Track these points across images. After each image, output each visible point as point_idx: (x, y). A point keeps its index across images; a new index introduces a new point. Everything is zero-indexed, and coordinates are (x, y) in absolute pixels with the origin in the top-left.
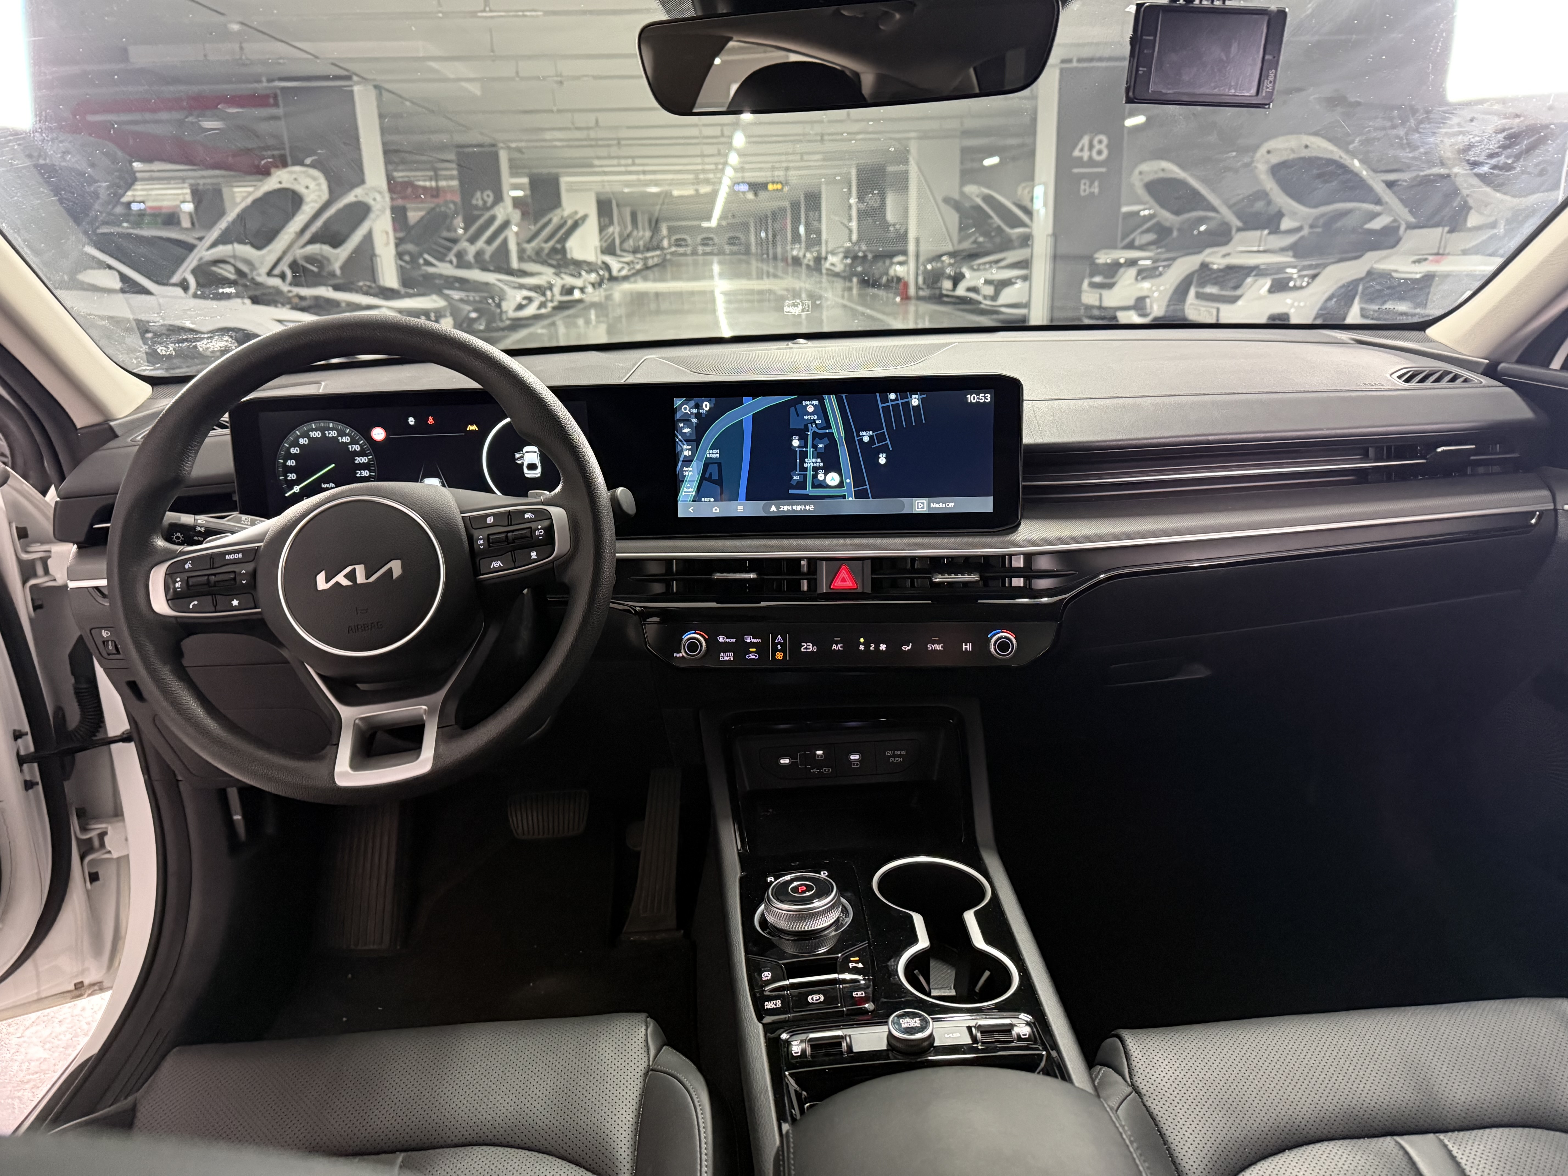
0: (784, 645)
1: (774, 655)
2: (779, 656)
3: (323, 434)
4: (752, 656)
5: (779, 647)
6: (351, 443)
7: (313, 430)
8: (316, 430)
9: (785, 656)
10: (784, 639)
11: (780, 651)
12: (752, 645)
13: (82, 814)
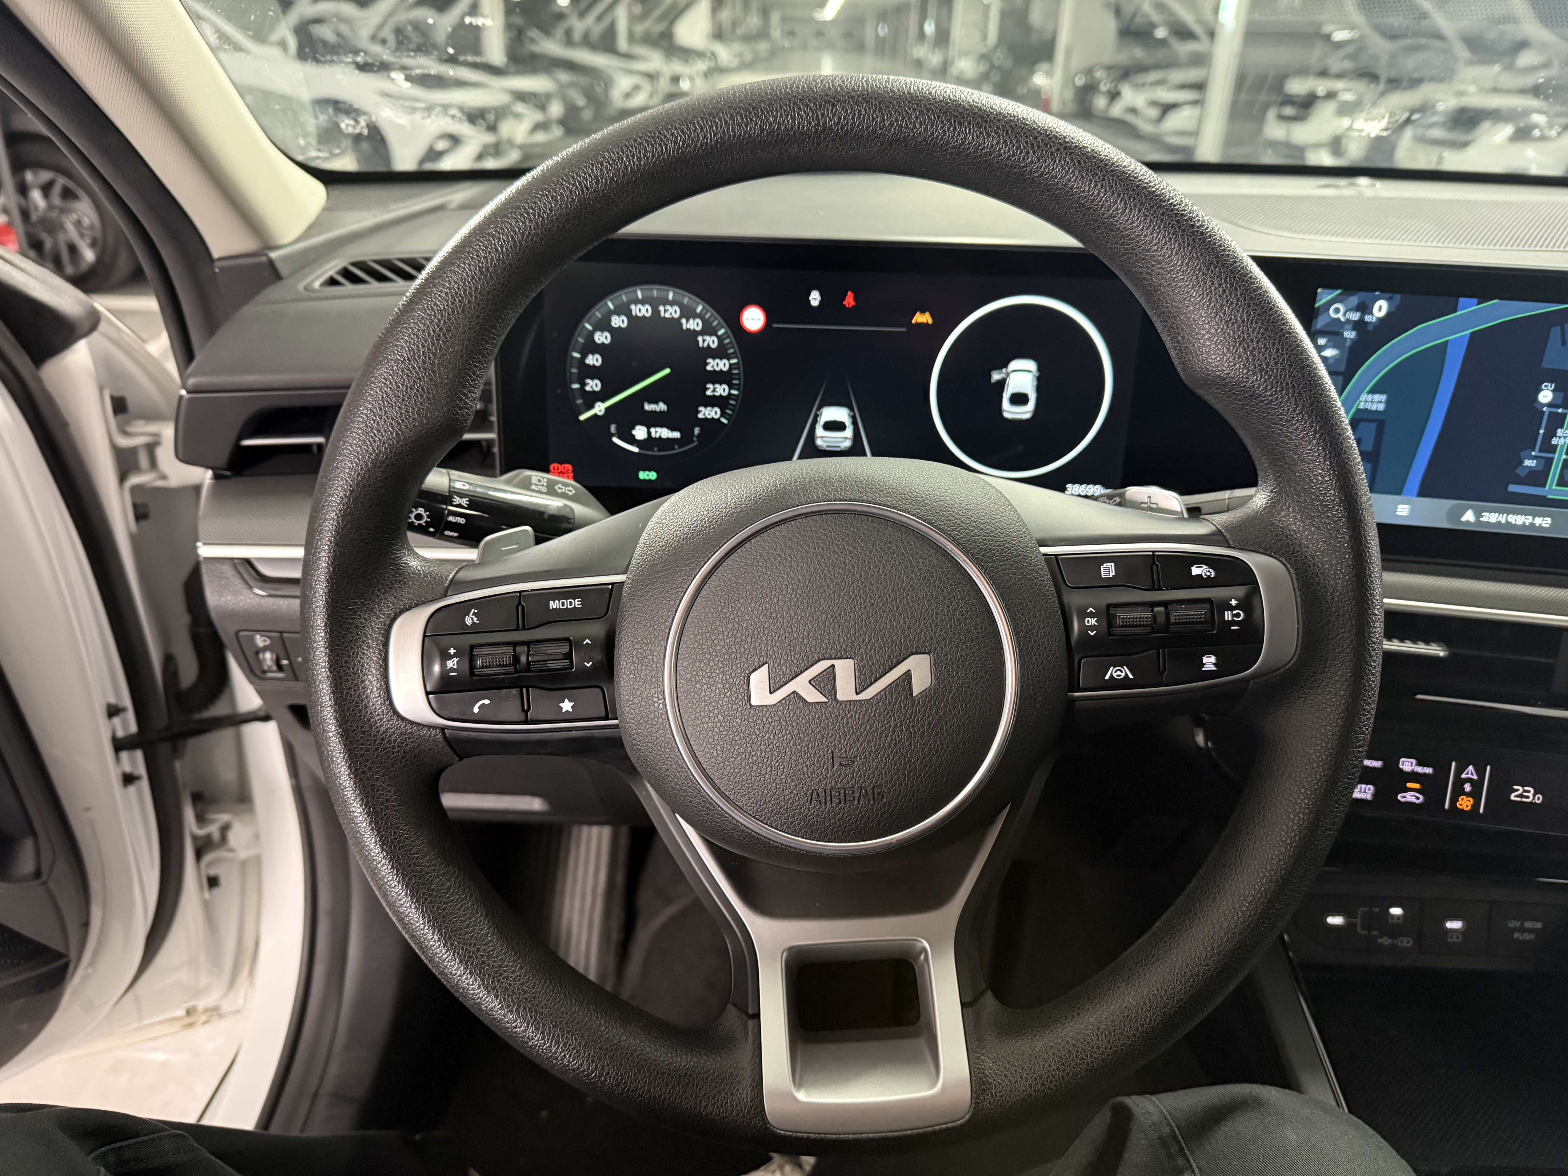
0: (1477, 785)
1: (1454, 800)
2: (1465, 803)
3: (656, 312)
4: (1409, 797)
5: (1468, 787)
6: (703, 332)
7: (637, 302)
8: (643, 302)
9: (1476, 805)
10: (1481, 773)
11: (1468, 795)
12: (1414, 776)
13: (198, 798)
